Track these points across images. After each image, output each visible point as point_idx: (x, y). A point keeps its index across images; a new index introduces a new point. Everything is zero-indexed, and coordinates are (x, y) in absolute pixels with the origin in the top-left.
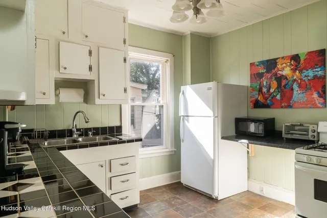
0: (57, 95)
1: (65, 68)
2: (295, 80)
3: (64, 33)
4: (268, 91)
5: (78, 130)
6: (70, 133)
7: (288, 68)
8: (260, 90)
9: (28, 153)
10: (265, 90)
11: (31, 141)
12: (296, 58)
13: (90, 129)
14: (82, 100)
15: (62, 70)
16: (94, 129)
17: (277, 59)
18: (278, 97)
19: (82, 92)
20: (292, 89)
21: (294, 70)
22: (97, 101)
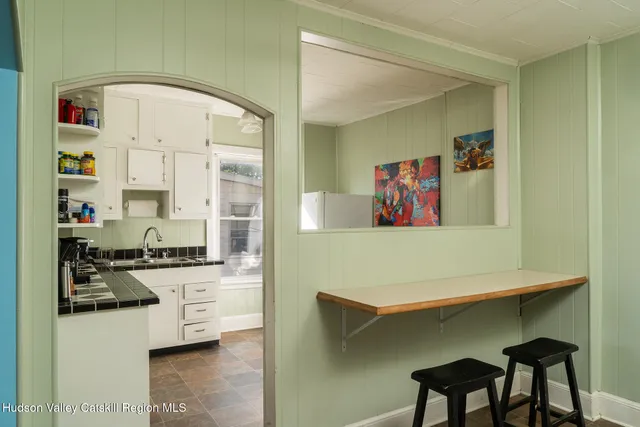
0: (125, 209)
1: (134, 179)
2: (414, 192)
3: (133, 139)
4: (392, 204)
5: (150, 250)
6: (140, 253)
7: (409, 176)
8: (384, 203)
9: (98, 276)
10: (388, 202)
11: (95, 261)
12: (415, 163)
13: (165, 250)
14: (155, 214)
15: (131, 181)
16: (170, 249)
17: (399, 163)
18: (400, 212)
19: (154, 204)
20: (412, 203)
21: (414, 179)
22: (172, 216)
